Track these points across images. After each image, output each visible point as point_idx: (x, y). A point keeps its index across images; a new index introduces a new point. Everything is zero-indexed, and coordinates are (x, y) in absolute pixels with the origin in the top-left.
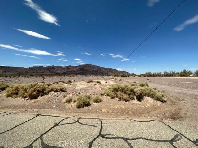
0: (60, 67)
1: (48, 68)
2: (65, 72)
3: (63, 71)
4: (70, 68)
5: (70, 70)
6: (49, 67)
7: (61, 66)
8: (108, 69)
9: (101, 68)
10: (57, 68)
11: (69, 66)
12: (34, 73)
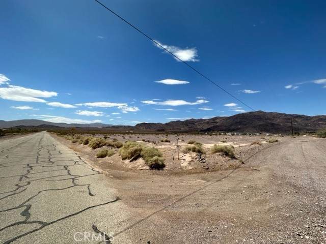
0: (201, 120)
1: (187, 123)
2: (210, 128)
3: (206, 127)
4: (218, 121)
5: (217, 124)
6: (187, 121)
7: (203, 118)
8: (316, 117)
9: (290, 117)
10: (197, 122)
11: (216, 118)
12: (170, 129)
